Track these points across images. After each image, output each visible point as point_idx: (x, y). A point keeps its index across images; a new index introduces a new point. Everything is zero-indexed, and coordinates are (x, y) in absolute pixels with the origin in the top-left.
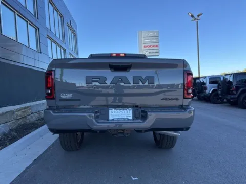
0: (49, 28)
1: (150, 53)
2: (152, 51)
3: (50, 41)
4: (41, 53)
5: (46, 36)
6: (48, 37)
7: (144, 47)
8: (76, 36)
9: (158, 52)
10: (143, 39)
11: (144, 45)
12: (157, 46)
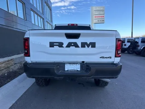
0: (32, 4)
1: (98, 21)
2: (99, 20)
3: (33, 12)
4: (26, 20)
5: (30, 9)
6: (32, 10)
7: (95, 17)
8: (51, 10)
9: (104, 21)
10: (94, 12)
11: (94, 16)
12: (103, 17)
